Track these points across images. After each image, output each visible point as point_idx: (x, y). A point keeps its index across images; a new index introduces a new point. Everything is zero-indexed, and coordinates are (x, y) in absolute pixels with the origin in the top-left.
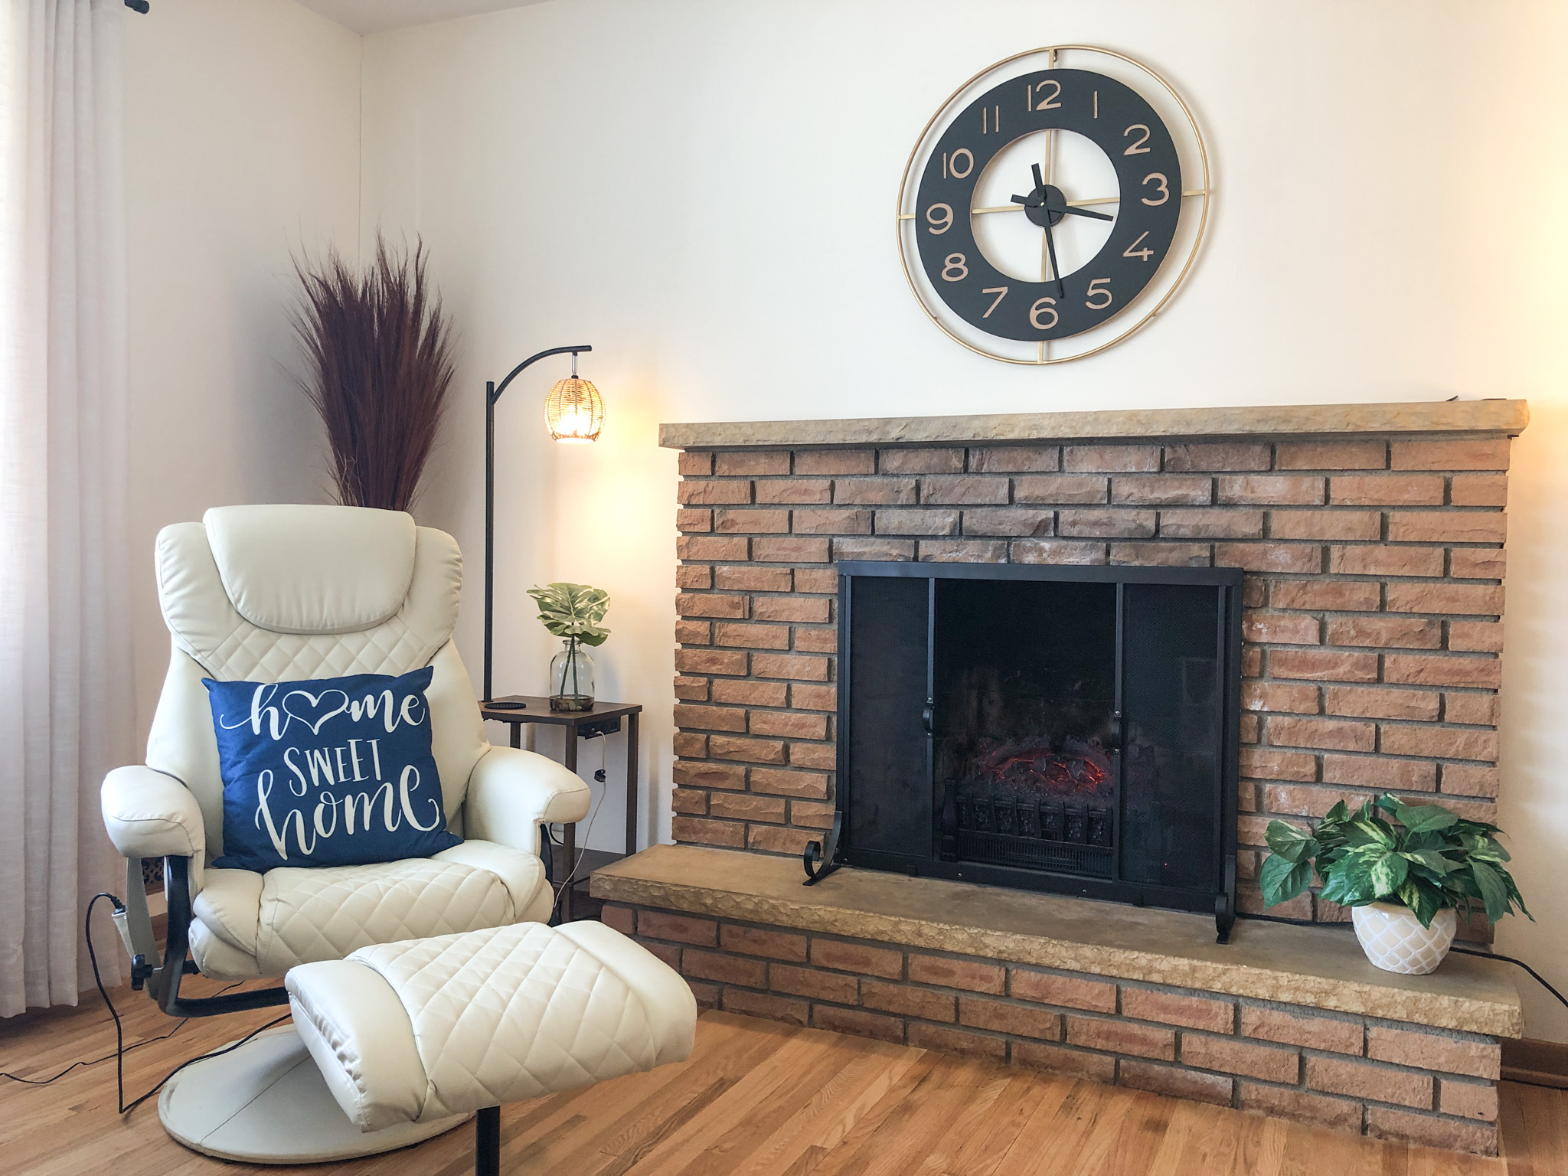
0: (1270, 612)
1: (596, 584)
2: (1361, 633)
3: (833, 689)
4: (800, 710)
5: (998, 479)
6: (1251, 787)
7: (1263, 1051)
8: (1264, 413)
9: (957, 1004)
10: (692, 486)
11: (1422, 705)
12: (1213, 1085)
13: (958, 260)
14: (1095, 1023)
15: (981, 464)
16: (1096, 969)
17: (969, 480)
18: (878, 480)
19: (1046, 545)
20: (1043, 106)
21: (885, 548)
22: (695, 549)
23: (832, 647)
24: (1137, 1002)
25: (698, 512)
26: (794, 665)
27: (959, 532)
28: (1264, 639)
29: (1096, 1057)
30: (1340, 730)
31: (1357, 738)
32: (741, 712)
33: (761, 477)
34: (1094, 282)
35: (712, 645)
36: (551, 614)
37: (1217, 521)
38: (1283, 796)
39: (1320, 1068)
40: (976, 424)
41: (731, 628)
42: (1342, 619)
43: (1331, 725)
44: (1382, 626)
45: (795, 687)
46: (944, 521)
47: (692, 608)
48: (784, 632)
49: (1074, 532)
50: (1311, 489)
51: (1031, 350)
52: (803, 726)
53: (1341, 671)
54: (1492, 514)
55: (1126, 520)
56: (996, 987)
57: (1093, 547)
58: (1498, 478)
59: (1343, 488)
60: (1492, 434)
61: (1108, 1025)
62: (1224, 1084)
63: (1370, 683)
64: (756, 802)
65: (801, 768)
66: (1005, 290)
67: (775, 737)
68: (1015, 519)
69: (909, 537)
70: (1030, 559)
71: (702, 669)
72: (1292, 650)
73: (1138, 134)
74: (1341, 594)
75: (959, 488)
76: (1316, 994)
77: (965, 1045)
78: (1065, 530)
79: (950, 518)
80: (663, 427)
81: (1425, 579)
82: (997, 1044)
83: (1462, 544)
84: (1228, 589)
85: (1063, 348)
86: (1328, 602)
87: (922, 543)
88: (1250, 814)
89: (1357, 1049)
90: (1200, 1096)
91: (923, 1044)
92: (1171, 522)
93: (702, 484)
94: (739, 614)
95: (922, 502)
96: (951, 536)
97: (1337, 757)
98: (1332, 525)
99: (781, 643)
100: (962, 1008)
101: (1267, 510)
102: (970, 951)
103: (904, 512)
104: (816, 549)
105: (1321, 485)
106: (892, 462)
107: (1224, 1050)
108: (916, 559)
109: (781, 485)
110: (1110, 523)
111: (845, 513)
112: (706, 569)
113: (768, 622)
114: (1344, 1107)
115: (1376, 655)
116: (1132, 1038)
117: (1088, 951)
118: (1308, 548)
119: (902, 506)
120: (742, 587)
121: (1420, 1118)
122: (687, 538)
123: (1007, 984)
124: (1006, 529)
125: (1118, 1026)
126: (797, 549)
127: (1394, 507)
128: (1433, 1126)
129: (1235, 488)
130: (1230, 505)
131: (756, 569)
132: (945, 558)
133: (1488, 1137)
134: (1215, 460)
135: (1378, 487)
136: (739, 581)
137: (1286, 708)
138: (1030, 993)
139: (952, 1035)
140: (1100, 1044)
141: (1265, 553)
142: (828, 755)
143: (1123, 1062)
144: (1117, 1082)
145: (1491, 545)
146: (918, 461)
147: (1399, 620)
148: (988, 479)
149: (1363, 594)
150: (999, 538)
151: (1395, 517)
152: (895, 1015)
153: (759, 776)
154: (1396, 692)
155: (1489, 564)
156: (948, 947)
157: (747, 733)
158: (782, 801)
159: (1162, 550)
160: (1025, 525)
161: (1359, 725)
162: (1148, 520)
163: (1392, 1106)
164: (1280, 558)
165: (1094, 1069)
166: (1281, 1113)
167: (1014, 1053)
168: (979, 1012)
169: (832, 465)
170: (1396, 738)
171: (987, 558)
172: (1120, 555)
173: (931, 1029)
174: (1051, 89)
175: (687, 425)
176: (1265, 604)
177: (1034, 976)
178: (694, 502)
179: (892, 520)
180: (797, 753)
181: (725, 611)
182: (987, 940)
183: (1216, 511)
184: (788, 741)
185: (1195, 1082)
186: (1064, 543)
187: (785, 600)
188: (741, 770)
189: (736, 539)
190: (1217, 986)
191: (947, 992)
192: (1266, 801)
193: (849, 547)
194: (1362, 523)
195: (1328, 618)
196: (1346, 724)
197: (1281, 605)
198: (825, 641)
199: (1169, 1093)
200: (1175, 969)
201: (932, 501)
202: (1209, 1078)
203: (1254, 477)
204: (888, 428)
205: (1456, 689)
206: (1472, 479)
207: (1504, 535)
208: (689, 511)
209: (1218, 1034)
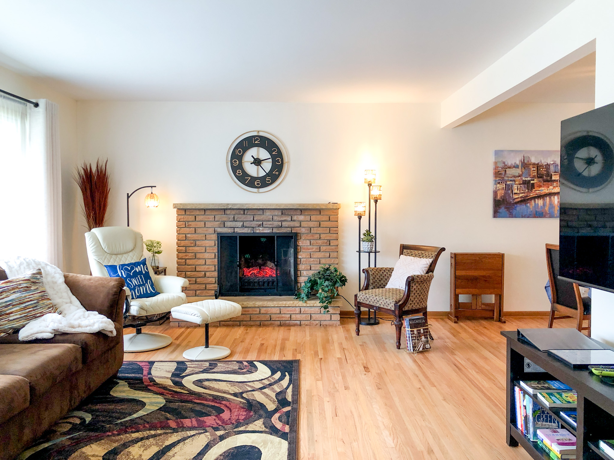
0: (302, 240)
1: (157, 240)
2: (317, 243)
3: (216, 260)
4: (208, 265)
5: (251, 216)
6: (299, 272)
7: (305, 315)
8: (300, 205)
9: (250, 317)
10: (180, 217)
11: (326, 255)
12: (297, 323)
13: (240, 171)
14: (276, 315)
15: (247, 213)
16: (276, 306)
17: (245, 216)
18: (225, 216)
19: (261, 229)
20: (256, 142)
21: (227, 230)
22: (181, 231)
23: (216, 251)
24: (284, 310)
25: (182, 223)
26: (206, 255)
27: (243, 226)
28: (301, 245)
29: (277, 322)
30: (314, 260)
31: (317, 261)
32: (194, 266)
33: (197, 215)
34: (267, 178)
35: (186, 252)
36: (149, 247)
37: (292, 224)
38: (305, 273)
39: (314, 317)
40: (247, 205)
41: (191, 248)
42: (313, 241)
43: (312, 259)
44: (320, 242)
45: (207, 260)
46: (240, 224)
47: (181, 244)
48: (204, 248)
49: (266, 226)
50: (308, 218)
51: (255, 190)
52: (209, 268)
53: (314, 250)
54: (336, 222)
55: (276, 224)
56: (258, 312)
57: (270, 229)
58: (337, 216)
59: (313, 218)
60: (336, 209)
61: (278, 316)
62: (298, 322)
63: (318, 252)
64: (198, 286)
65: (208, 277)
66: (250, 178)
67: (202, 271)
68: (254, 224)
69: (232, 227)
70: (258, 231)
71: (184, 258)
72: (305, 247)
73: (275, 150)
74: (313, 236)
75: (243, 217)
76: (313, 304)
77: (252, 324)
78: (264, 226)
79: (241, 224)
80: (174, 204)
81: (326, 233)
82: (258, 323)
83: (332, 227)
84: (295, 236)
85: (261, 190)
86: (311, 238)
87: (235, 229)
88: (299, 277)
89: (319, 312)
90: (294, 325)
91: (243, 326)
92: (284, 224)
93: (183, 216)
94: (193, 245)
95: (235, 220)
96: (241, 227)
97: (313, 265)
98: (311, 224)
99: (204, 251)
100: (251, 317)
101: (300, 222)
102: (253, 306)
103: (231, 222)
104: (211, 230)
105: (310, 217)
106: (228, 212)
107: (299, 317)
108: (234, 232)
109: (202, 217)
110: (273, 224)
111: (218, 223)
112: (184, 235)
113: (199, 247)
114: (317, 322)
115: (319, 247)
116: (283, 317)
117: (275, 303)
118: (307, 228)
119: (230, 221)
120: (193, 239)
121: (329, 322)
122: (179, 229)
123: (260, 311)
124: (253, 226)
125: (280, 315)
126: (207, 231)
127: (321, 221)
128: (331, 323)
129: (295, 218)
130: (294, 221)
131: (197, 235)
132: (240, 232)
133: (339, 323)
134: (292, 213)
135: (319, 218)
136: (193, 238)
137: (305, 257)
138: (264, 312)
139: (249, 323)
140: (277, 319)
141: (300, 229)
142: (216, 274)
143: (281, 322)
144: (280, 325)
145: (336, 227)
146: (234, 212)
147: (323, 240)
148: (249, 216)
149: (317, 236)
150: (251, 227)
151: (321, 223)
152: (237, 321)
153: (199, 280)
154: (322, 253)
155: (336, 230)
156: (248, 306)
157: (195, 271)
158: (205, 285)
159: (282, 229)
160: (256, 225)
161: (317, 259)
162: (280, 224)
163: (324, 320)
164: (303, 230)
165: (276, 324)
166: (308, 325)
167: (261, 324)
168: (255, 318)
169: (214, 213)
170: (323, 261)
171: (249, 231)
172: (275, 231)
173: (245, 323)
174: (257, 139)
175: (180, 204)
176: (301, 239)
177: (265, 309)
178: (180, 220)
179: (228, 224)
180: (208, 274)
181: (189, 245)
182: (256, 304)
183: (292, 222)
184: (205, 272)
185: (293, 323)
186: (264, 228)
187: (204, 242)
188: (194, 279)
189: (191, 229)
190: (297, 305)
191: (248, 315)
192: (302, 274)
193: (220, 230)
194: (317, 224)
195: (311, 241)
196: (315, 259)
197: (304, 239)
198: (214, 250)
199: (289, 326)
200: (290, 303)
201: (237, 220)
202: (296, 322)
203: (298, 216)
204: (228, 206)
205: (332, 252)
206: (333, 216)
207: (338, 226)
208: (179, 223)
209: (297, 314)
